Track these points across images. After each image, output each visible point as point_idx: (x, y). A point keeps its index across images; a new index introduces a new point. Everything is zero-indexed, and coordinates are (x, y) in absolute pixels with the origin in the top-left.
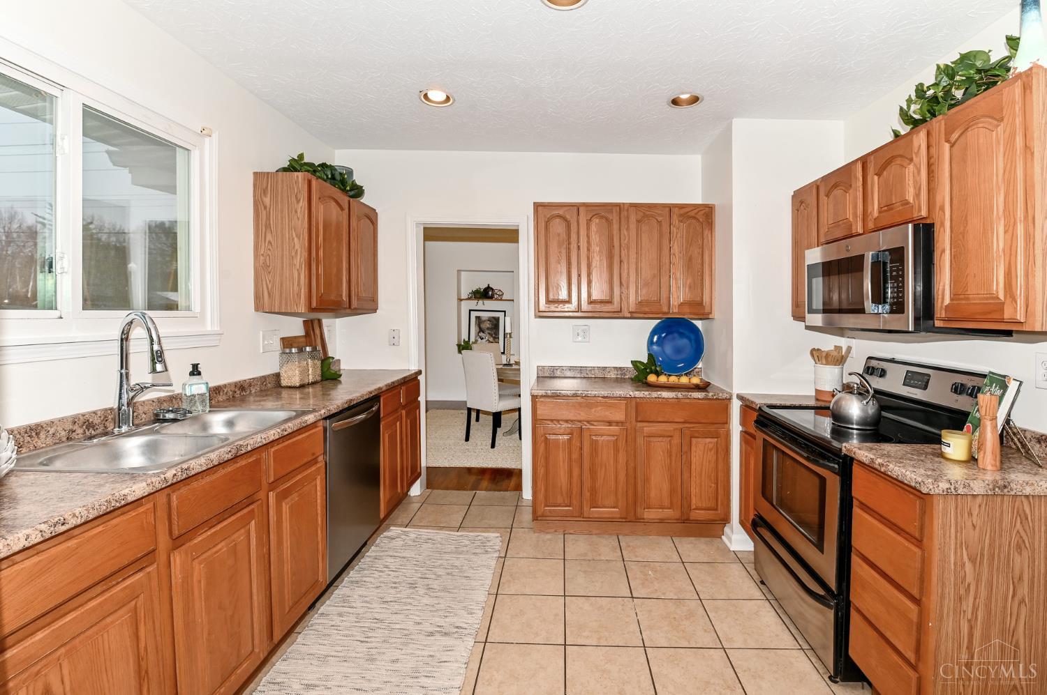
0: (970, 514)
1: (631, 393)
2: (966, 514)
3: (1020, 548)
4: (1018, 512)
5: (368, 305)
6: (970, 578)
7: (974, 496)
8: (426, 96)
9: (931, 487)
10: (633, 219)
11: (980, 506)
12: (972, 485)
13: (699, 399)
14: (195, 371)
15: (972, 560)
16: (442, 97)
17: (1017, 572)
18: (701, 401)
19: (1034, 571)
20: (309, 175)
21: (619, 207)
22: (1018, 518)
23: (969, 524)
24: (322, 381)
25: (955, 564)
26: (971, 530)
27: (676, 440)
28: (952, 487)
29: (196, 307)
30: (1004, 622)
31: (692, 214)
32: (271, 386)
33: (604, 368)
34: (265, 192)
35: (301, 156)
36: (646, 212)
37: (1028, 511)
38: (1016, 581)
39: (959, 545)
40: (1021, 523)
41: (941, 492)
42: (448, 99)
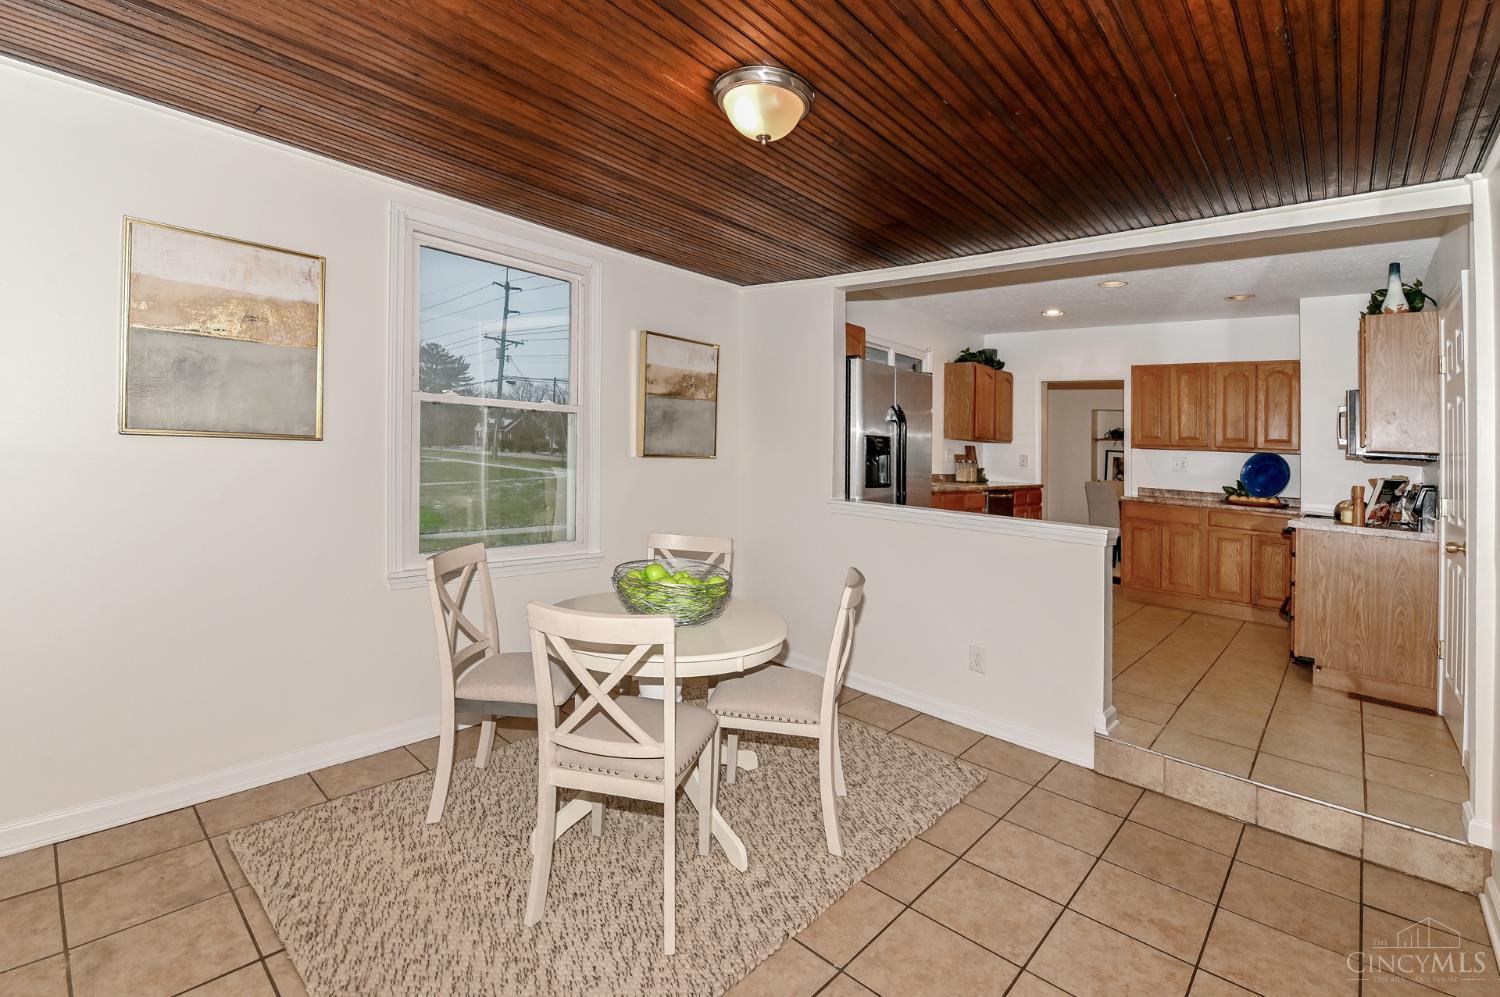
5: (1007, 438)
6: (1323, 574)
10: (1220, 375)
15: (1325, 565)
21: (1206, 367)
24: (977, 481)
25: (1312, 564)
30: (1347, 600)
36: (1233, 369)
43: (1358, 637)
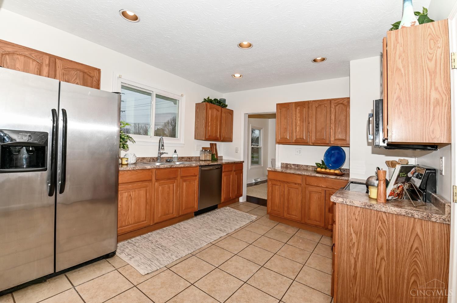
0: (354, 214)
1: (303, 173)
2: (352, 214)
3: (381, 234)
4: (380, 218)
5: (230, 140)
6: (354, 240)
7: (356, 207)
8: (234, 76)
9: (335, 200)
10: (314, 106)
11: (359, 212)
12: (354, 202)
13: (333, 178)
14: (175, 152)
15: (356, 234)
16: (239, 75)
17: (380, 245)
18: (333, 180)
19: (389, 247)
20: (207, 103)
21: (308, 102)
22: (380, 221)
23: (354, 217)
24: (211, 160)
25: (347, 233)
26: (355, 221)
27: (323, 194)
28: (344, 201)
29: (178, 137)
30: (373, 264)
31: (341, 102)
32: (198, 159)
33: (307, 166)
34: (198, 108)
35: (209, 98)
36: (320, 104)
37: (385, 219)
38: (379, 248)
39: (349, 226)
40: (382, 223)
41: (339, 202)
42: (241, 76)
43: (379, 296)
